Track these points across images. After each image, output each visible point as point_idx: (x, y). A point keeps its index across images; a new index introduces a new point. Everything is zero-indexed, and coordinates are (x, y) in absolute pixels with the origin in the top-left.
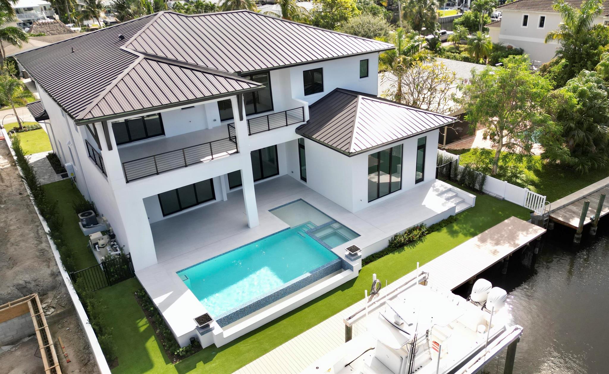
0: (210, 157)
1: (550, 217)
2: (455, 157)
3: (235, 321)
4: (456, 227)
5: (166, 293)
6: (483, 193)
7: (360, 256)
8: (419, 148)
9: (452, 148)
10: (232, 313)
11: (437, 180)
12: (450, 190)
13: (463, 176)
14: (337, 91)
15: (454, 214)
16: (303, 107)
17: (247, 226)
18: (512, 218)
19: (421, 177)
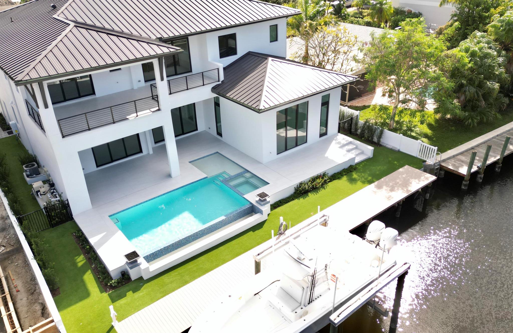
0: (135, 114)
1: (440, 165)
2: (356, 113)
3: (160, 257)
4: (355, 176)
5: (100, 234)
6: (381, 145)
7: (269, 202)
8: (323, 104)
9: (354, 105)
10: (157, 251)
11: (339, 134)
12: (351, 143)
13: (363, 131)
14: (249, 54)
15: (353, 164)
16: (218, 69)
17: (169, 176)
18: (406, 167)
19: (324, 131)
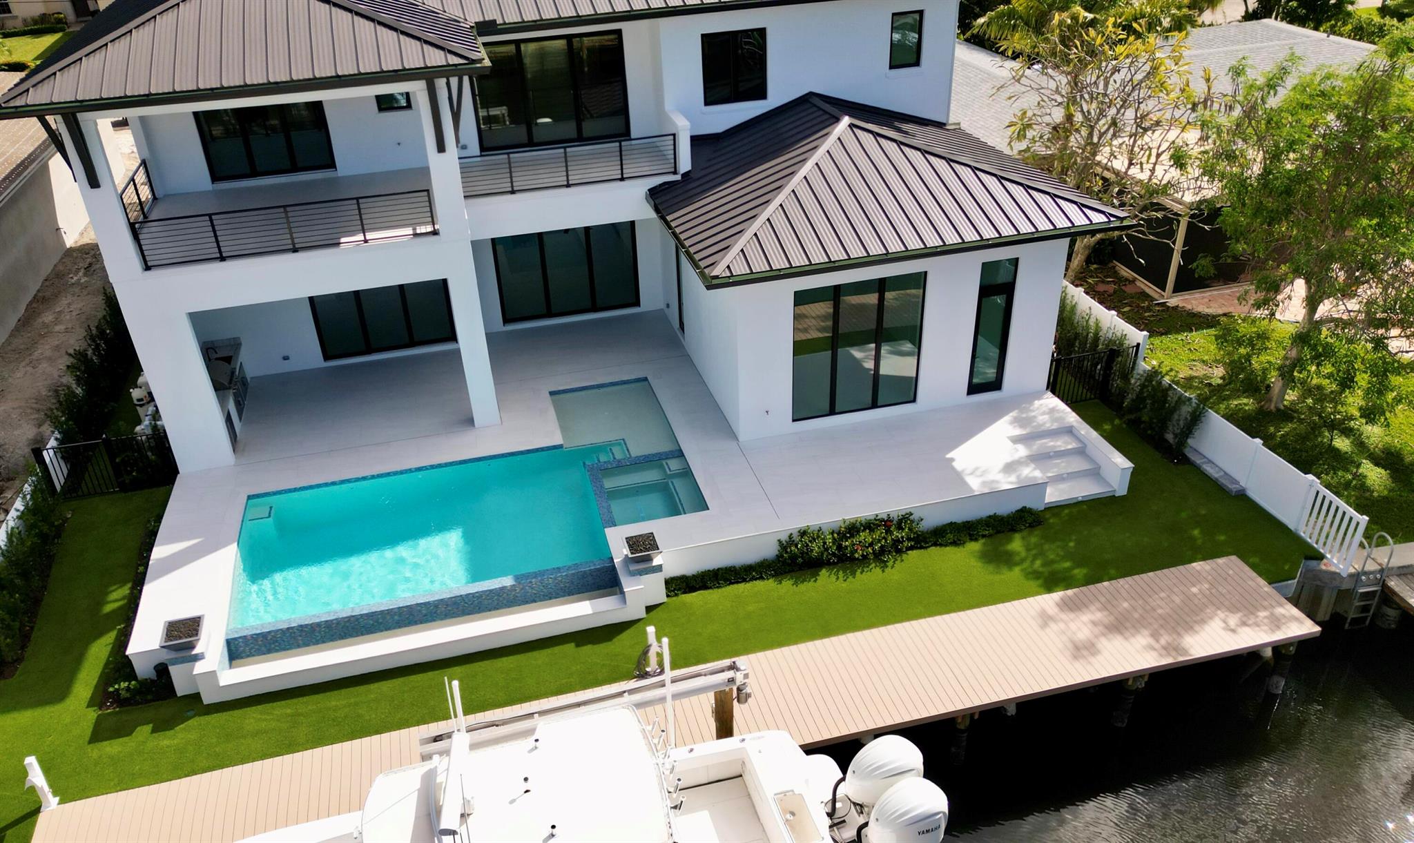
0: (360, 237)
1: (1384, 586)
2: (1136, 335)
3: (288, 649)
6: (1185, 460)
7: (659, 568)
8: (986, 291)
9: (1189, 307)
10: (278, 630)
11: (1049, 394)
12: (1069, 431)
13: (1140, 399)
14: (807, 100)
15: (1037, 505)
16: (674, 135)
17: (470, 421)
18: (1234, 558)
